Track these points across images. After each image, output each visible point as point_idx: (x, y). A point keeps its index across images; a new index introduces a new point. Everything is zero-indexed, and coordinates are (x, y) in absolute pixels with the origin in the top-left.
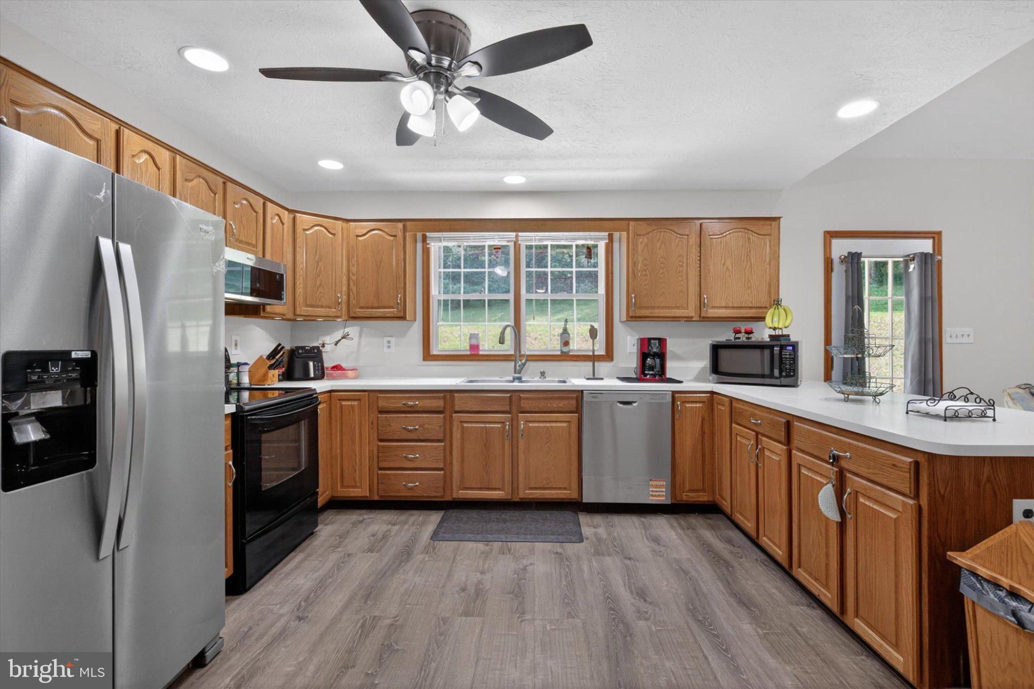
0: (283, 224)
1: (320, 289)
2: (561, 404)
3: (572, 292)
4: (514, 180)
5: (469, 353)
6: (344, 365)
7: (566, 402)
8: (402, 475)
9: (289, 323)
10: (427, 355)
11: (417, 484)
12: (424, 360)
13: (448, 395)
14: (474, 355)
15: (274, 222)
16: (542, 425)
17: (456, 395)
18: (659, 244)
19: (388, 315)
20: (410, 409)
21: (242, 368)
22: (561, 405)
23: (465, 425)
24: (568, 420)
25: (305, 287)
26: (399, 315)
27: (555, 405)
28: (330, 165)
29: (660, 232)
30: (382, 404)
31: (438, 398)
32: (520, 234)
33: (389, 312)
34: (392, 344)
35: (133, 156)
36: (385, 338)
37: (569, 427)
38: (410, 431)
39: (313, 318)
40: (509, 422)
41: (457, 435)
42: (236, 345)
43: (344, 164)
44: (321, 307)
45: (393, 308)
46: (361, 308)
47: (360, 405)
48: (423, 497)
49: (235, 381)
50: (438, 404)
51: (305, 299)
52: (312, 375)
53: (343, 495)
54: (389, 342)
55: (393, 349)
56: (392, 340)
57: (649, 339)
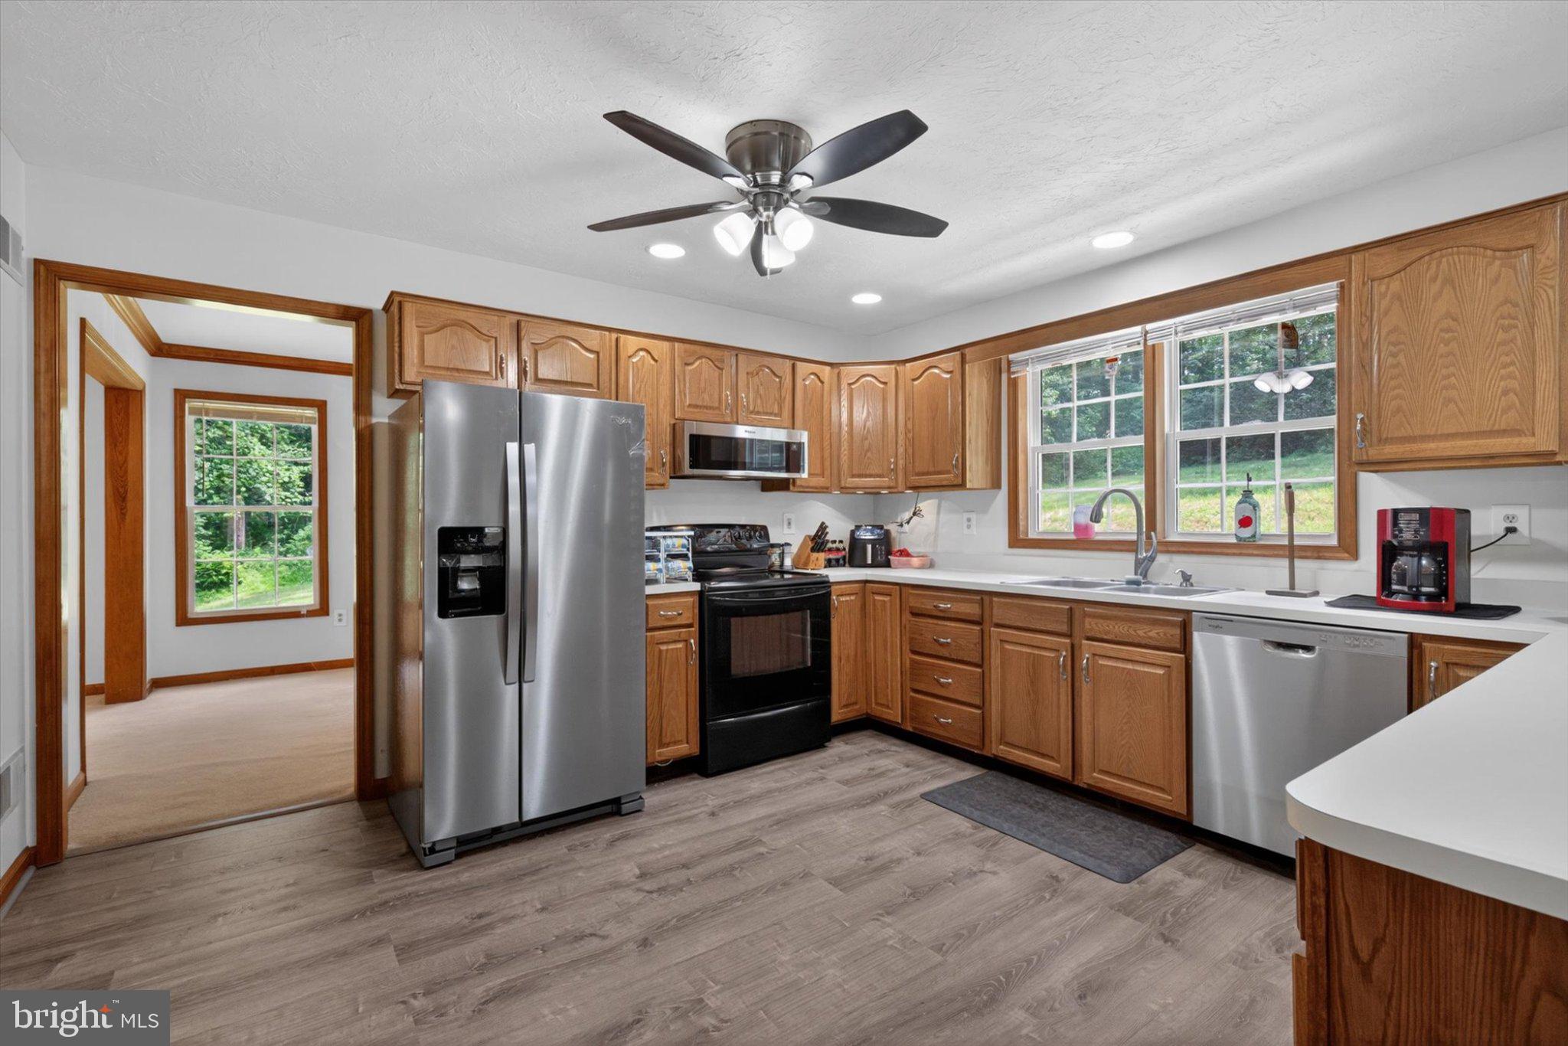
0: (822, 382)
1: (869, 454)
2: (1154, 633)
3: (1276, 419)
4: (1114, 241)
5: (1073, 537)
6: (910, 550)
7: (1161, 630)
8: (933, 703)
9: (872, 496)
10: (1018, 540)
11: (950, 721)
12: (1011, 546)
13: (986, 598)
14: (1082, 541)
15: (807, 383)
16: (1120, 665)
17: (995, 599)
18: (1435, 288)
19: (944, 483)
20: (942, 614)
21: (787, 549)
22: (1152, 634)
23: (1008, 647)
24: (1167, 664)
25: (851, 455)
26: (955, 483)
27: (1143, 632)
28: (866, 299)
29: (1442, 256)
30: (914, 602)
31: (971, 601)
32: (1149, 326)
33: (946, 479)
34: (974, 522)
35: (630, 357)
36: (964, 514)
37: (1169, 676)
38: (942, 645)
39: (853, 491)
40: (1066, 651)
41: (995, 660)
42: (789, 524)
43: (880, 294)
44: (870, 476)
45: (948, 472)
46: (918, 474)
47: (891, 601)
48: (957, 741)
49: (777, 563)
50: (971, 609)
51: (851, 467)
52: (869, 561)
53: (878, 714)
54: (969, 520)
55: (974, 530)
56: (973, 516)
57: (1396, 512)
